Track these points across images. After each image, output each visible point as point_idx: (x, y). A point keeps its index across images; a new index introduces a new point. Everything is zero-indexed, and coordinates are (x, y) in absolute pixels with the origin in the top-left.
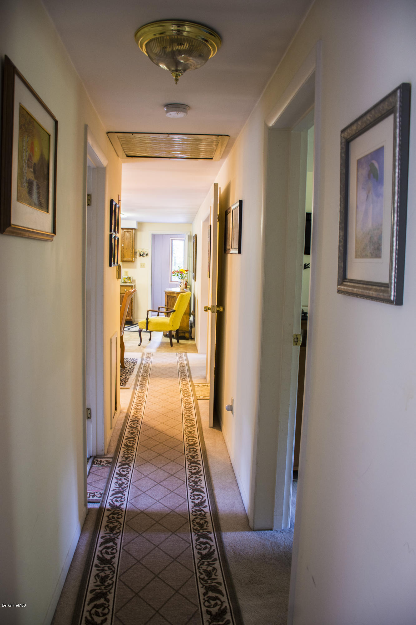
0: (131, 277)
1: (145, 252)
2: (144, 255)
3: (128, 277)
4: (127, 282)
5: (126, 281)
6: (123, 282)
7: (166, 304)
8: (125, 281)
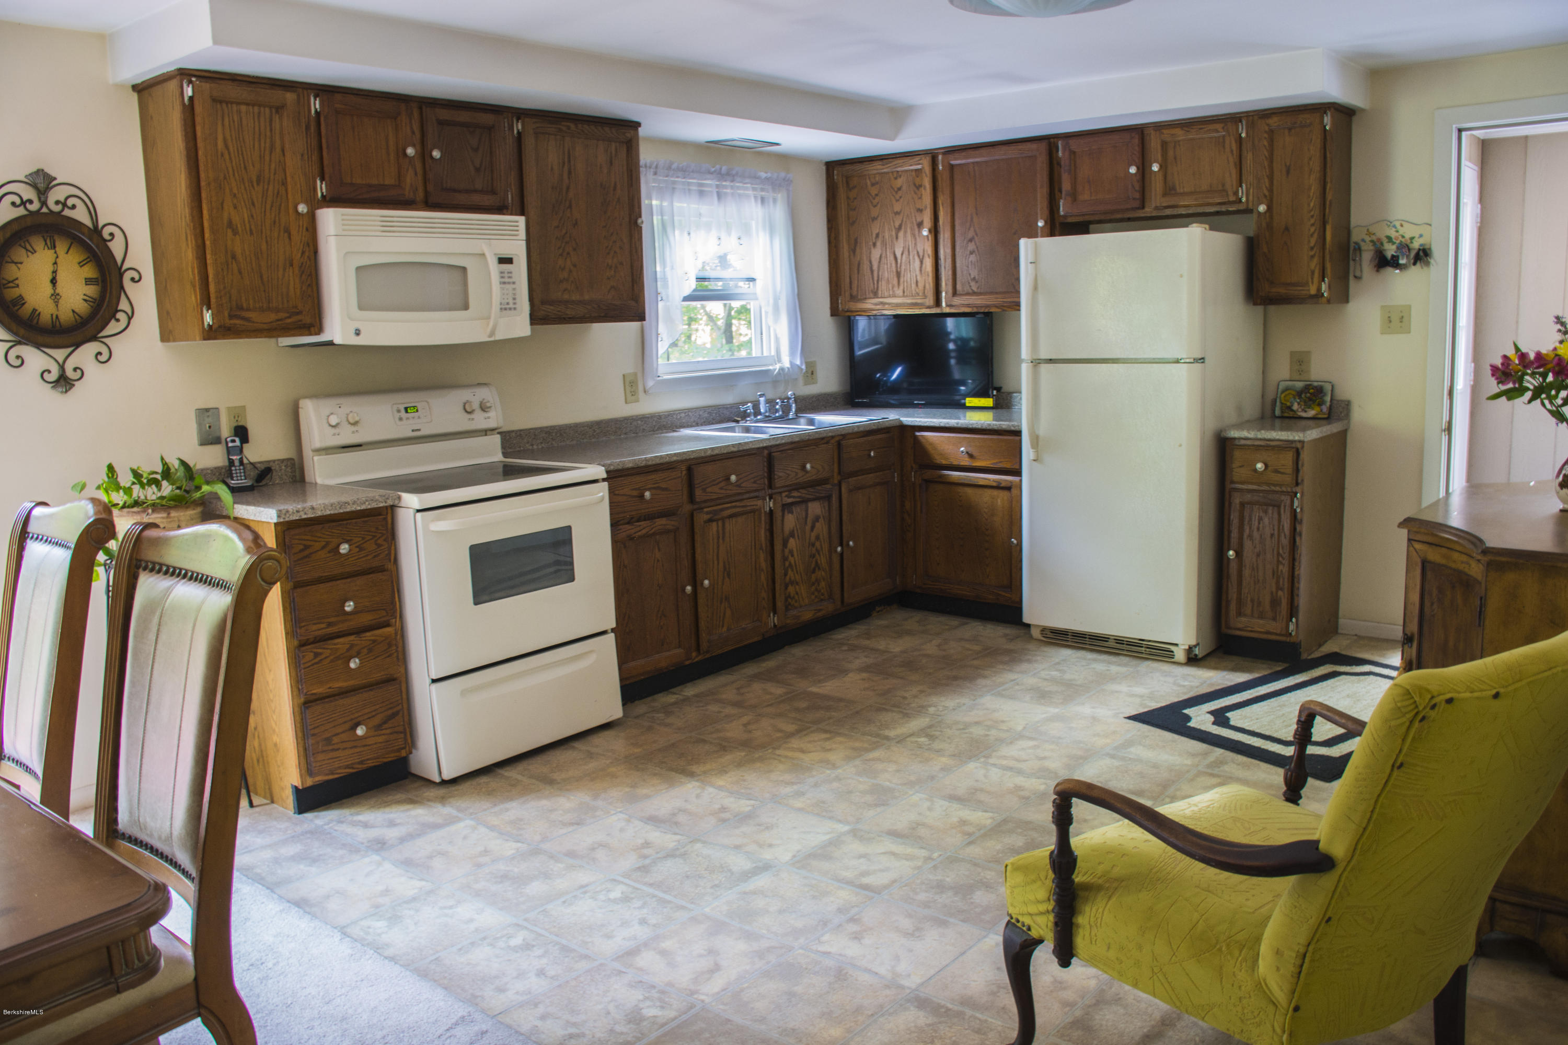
0: (1328, 387)
1: (1412, 239)
2: (1402, 261)
3: (1307, 388)
4: (1304, 415)
5: (1295, 407)
6: (1278, 412)
7: (1414, 628)
8: (1290, 408)
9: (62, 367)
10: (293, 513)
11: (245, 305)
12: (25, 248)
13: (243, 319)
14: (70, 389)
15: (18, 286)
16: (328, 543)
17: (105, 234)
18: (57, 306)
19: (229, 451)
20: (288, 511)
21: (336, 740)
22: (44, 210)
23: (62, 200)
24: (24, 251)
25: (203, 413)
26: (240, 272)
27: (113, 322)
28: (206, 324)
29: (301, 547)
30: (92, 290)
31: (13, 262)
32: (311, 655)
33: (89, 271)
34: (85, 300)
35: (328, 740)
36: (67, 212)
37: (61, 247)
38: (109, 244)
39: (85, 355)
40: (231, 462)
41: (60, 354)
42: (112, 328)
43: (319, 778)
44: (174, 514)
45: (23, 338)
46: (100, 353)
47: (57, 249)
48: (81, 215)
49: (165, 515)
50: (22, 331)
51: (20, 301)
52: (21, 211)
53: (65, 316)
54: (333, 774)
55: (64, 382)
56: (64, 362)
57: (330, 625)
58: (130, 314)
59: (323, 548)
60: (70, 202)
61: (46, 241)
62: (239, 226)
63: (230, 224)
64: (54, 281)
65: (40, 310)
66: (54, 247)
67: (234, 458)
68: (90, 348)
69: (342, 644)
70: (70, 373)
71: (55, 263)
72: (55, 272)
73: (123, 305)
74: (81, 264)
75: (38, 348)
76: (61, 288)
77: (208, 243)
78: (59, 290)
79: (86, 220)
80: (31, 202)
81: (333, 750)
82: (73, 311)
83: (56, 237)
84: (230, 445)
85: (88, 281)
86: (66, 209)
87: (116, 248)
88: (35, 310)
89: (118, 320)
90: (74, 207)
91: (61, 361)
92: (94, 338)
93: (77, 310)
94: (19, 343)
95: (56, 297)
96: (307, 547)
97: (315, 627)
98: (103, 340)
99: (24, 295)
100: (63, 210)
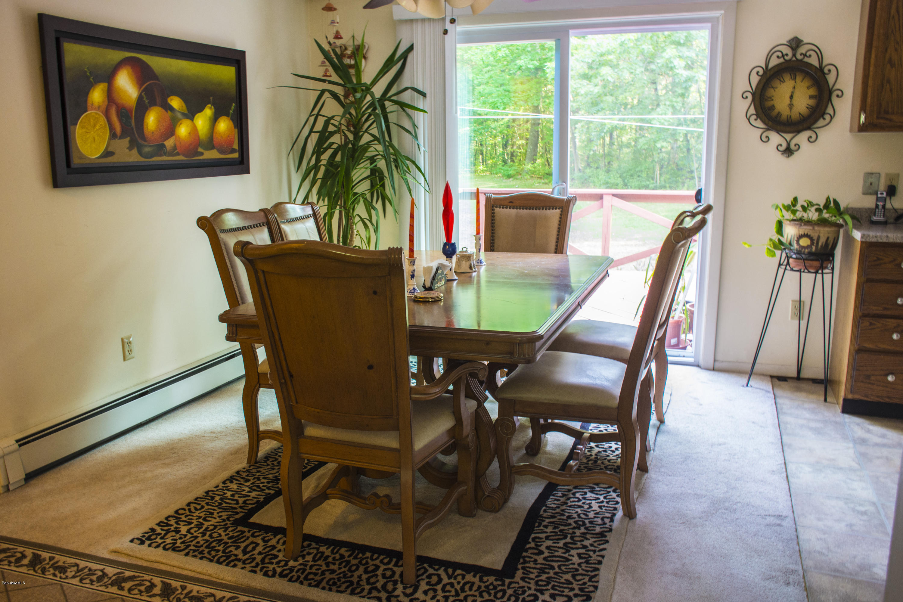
9: (788, 144)
10: (873, 237)
11: (890, 111)
12: (780, 80)
13: (887, 119)
14: (791, 155)
15: (773, 100)
16: (895, 260)
17: (826, 71)
18: (791, 111)
19: (878, 199)
20: (869, 236)
21: (873, 378)
22: (794, 59)
23: (804, 52)
24: (778, 81)
25: (869, 175)
26: (891, 90)
27: (822, 119)
28: (861, 122)
29: (875, 258)
30: (812, 102)
31: (773, 87)
32: (868, 324)
33: (812, 91)
34: (807, 108)
35: (868, 377)
36: (806, 60)
37: (799, 78)
38: (826, 76)
39: (802, 138)
40: (877, 206)
41: (788, 136)
42: (821, 122)
43: (857, 397)
44: (816, 228)
45: (770, 127)
46: (811, 137)
47: (797, 80)
48: (814, 61)
49: (811, 228)
50: (770, 123)
51: (773, 108)
52: (782, 60)
53: (795, 115)
54: (867, 397)
55: (788, 151)
56: (790, 141)
57: (885, 309)
58: (832, 114)
59: (891, 262)
60: (808, 54)
61: (791, 75)
62: (896, 61)
63: (890, 61)
64: (791, 97)
65: (782, 112)
66: (795, 79)
67: (879, 204)
68: (806, 134)
69: (892, 323)
70: (792, 147)
71: (794, 88)
72: (792, 93)
73: (830, 110)
74: (808, 88)
75: (778, 133)
76: (795, 101)
77: (871, 74)
78: (794, 102)
79: (816, 63)
80: (787, 55)
81: (869, 383)
82: (800, 113)
83: (797, 74)
84: (879, 195)
85: (811, 97)
86: (806, 58)
87: (831, 79)
88: (779, 112)
89: (824, 119)
90: (810, 56)
91: (788, 140)
92: (809, 128)
93: (802, 113)
94: (768, 129)
95: (791, 106)
96: (879, 259)
97: (874, 308)
98: (815, 130)
99: (775, 105)
100: (804, 58)
